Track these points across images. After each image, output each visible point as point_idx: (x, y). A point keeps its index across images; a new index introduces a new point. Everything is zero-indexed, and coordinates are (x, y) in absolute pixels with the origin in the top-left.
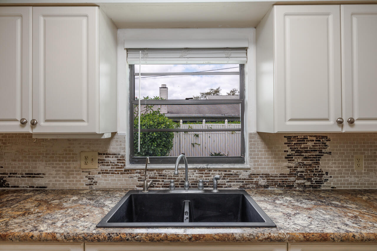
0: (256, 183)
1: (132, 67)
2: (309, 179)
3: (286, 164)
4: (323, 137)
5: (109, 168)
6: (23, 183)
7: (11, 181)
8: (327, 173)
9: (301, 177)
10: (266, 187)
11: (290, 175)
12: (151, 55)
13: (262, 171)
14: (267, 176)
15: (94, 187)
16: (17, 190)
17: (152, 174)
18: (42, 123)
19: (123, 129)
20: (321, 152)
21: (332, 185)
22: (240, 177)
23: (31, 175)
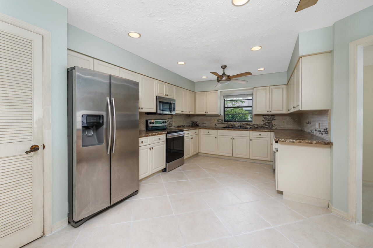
0: (255, 127)
1: (224, 99)
2: (269, 126)
3: (263, 122)
4: (273, 115)
5: (219, 122)
6: (202, 125)
7: (199, 125)
8: (274, 125)
9: (267, 125)
10: (257, 128)
11: (264, 125)
12: (229, 97)
13: (256, 124)
14: (257, 125)
15: (216, 127)
16: (200, 126)
17: (229, 124)
18: (208, 112)
19: (222, 114)
20: (272, 119)
21: (276, 128)
22: (251, 125)
23: (203, 124)
